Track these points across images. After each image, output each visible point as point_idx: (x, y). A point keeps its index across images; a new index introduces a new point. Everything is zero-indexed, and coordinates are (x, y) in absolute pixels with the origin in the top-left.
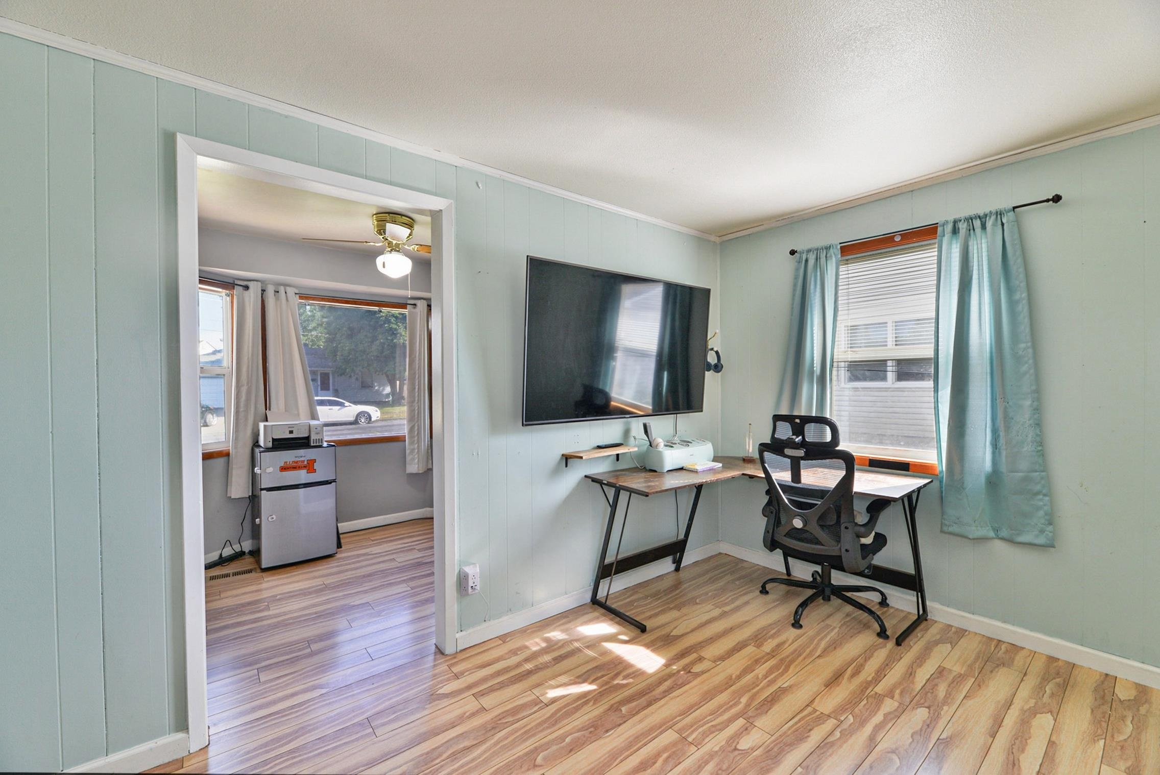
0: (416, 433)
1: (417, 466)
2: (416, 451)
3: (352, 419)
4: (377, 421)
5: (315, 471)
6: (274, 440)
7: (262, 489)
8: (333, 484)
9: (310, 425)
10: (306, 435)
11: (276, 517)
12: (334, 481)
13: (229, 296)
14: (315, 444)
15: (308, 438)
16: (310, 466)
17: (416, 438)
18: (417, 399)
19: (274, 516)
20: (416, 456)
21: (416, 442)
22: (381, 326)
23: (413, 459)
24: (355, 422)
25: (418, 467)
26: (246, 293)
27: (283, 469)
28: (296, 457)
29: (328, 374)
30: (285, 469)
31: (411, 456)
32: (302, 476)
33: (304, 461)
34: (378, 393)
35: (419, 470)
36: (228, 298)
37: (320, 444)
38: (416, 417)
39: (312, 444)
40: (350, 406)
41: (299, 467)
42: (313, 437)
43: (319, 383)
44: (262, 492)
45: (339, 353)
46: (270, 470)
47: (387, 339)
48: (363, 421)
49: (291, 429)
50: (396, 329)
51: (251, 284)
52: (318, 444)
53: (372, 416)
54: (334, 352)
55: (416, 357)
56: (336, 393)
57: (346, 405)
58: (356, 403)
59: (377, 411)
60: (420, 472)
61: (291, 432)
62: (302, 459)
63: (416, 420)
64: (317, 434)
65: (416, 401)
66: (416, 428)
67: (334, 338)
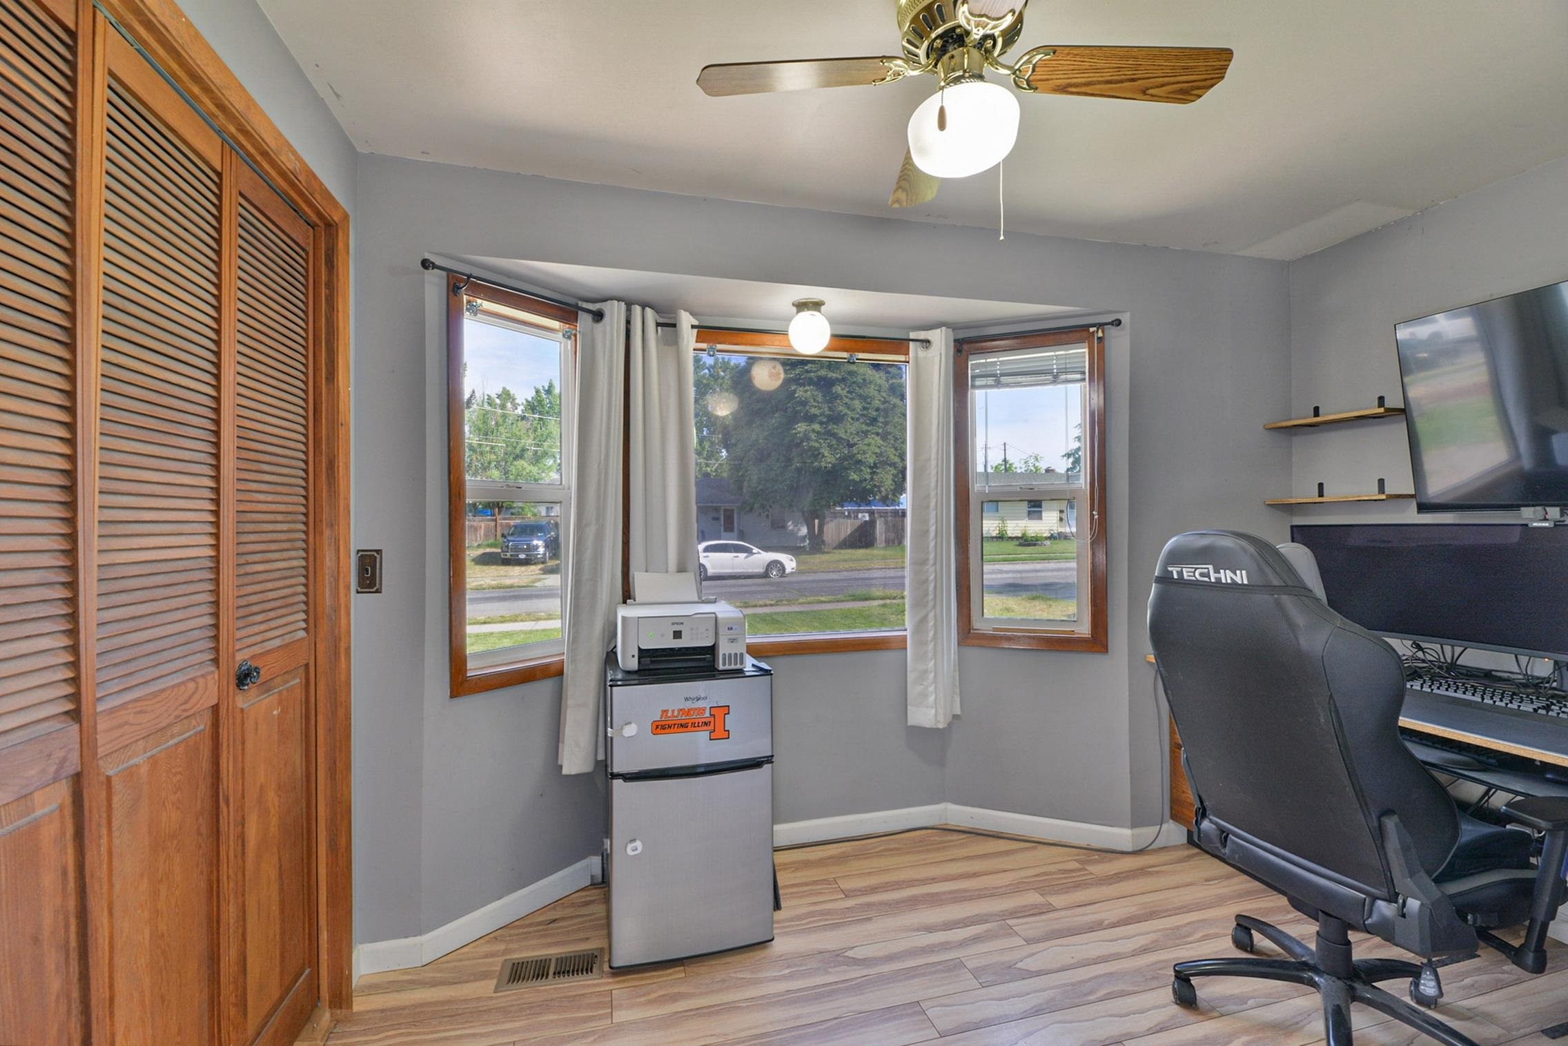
0: (931, 634)
1: (934, 711)
2: (932, 675)
3: (761, 570)
4: (792, 573)
5: (727, 735)
6: (643, 653)
7: (615, 776)
8: (767, 767)
9: (716, 618)
10: (710, 644)
11: (644, 845)
12: (769, 760)
13: (569, 338)
14: (727, 667)
15: (712, 650)
16: (714, 723)
17: (931, 646)
18: (932, 556)
19: (638, 844)
20: (931, 689)
21: (930, 655)
22: (798, 445)
23: (924, 695)
24: (766, 575)
25: (936, 715)
26: (599, 326)
27: (661, 727)
28: (686, 699)
29: (733, 510)
30: (663, 727)
31: (920, 688)
32: (699, 747)
33: (704, 709)
34: (793, 534)
35: (937, 721)
36: (569, 342)
37: (738, 666)
38: (931, 597)
39: (721, 667)
40: (759, 553)
41: (693, 725)
42: (724, 649)
43: (722, 523)
44: (615, 781)
45: (745, 484)
46: (630, 730)
47: (805, 463)
48: (774, 573)
49: (677, 628)
50: (817, 449)
51: (606, 307)
52: (733, 667)
53: (786, 567)
54: (739, 483)
55: (929, 459)
56: (741, 537)
57: (754, 551)
58: (767, 549)
59: (792, 560)
60: (941, 726)
61: (677, 635)
62: (701, 704)
63: (931, 604)
64: (733, 641)
65: (931, 562)
66: (931, 623)
67: (740, 465)
